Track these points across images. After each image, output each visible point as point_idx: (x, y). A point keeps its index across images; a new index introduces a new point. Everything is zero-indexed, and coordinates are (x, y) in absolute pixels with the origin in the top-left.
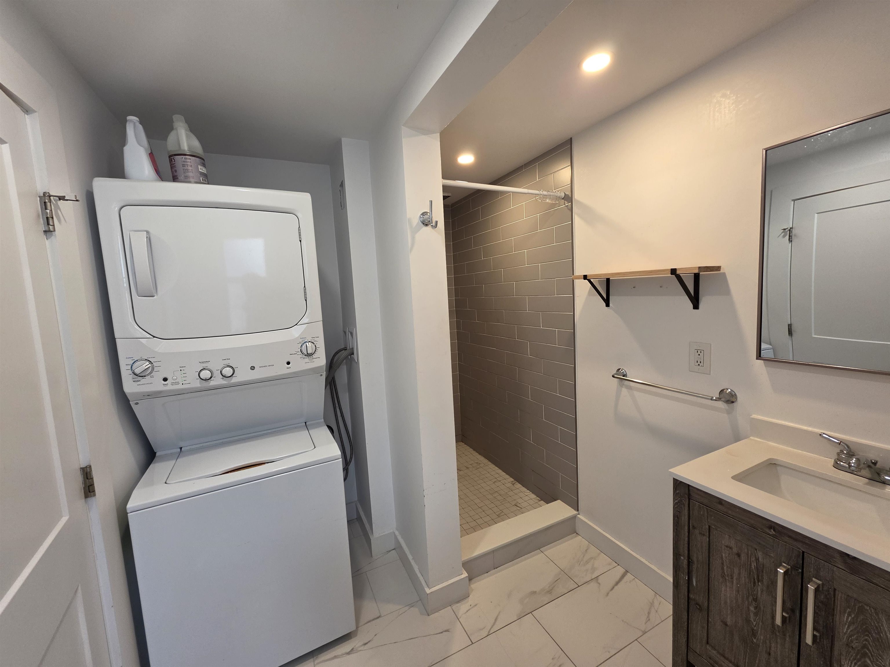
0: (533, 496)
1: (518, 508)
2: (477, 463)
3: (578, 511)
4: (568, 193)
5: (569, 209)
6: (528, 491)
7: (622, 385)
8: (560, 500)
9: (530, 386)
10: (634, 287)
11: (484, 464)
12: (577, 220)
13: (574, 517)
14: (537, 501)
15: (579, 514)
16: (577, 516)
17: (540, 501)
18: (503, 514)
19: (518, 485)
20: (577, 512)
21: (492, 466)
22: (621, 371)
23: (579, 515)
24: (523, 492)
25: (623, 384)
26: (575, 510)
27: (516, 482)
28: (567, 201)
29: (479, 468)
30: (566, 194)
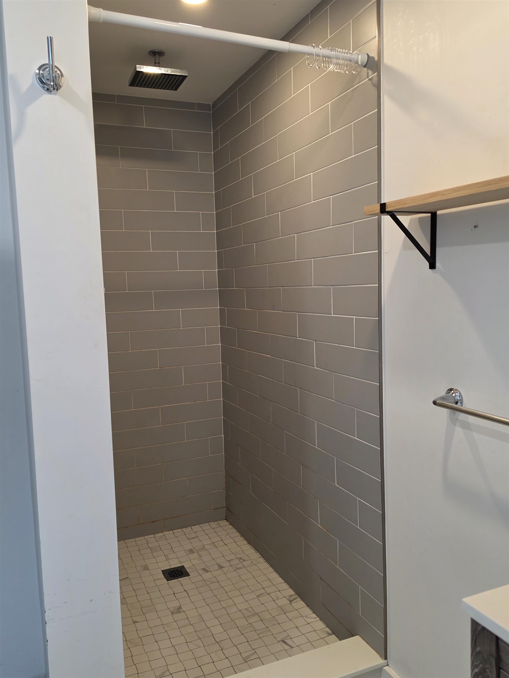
0: (320, 625)
1: (287, 647)
2: (240, 558)
3: (386, 658)
4: (374, 54)
5: (374, 85)
6: (314, 615)
7: (454, 421)
8: (360, 636)
9: (316, 421)
10: (475, 227)
11: (251, 561)
12: (387, 103)
13: (379, 670)
14: (324, 635)
15: (388, 665)
16: (385, 668)
17: (329, 634)
18: (255, 656)
19: (300, 604)
20: (384, 661)
21: (264, 565)
22: (453, 393)
23: (387, 667)
24: (304, 617)
25: (457, 419)
26: (381, 656)
27: (296, 596)
28: (371, 70)
29: (240, 568)
30: (371, 55)
